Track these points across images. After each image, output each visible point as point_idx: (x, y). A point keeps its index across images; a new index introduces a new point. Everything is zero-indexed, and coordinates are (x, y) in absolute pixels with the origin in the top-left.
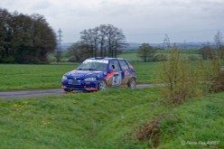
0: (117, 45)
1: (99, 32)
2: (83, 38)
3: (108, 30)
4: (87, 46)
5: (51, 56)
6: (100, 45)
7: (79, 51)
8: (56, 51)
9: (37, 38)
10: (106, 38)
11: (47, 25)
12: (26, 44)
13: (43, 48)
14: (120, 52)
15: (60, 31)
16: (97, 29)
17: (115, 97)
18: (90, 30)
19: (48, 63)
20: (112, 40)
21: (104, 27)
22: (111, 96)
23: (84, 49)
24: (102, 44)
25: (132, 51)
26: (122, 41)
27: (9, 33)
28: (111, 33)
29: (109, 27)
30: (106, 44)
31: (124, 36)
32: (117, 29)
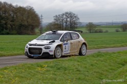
0: (75, 24)
1: (64, 16)
2: (55, 19)
4: (57, 24)
5: (37, 30)
6: (65, 24)
7: (52, 27)
8: (40, 27)
9: (29, 20)
10: (68, 20)
11: (35, 12)
12: (23, 24)
13: (32, 26)
15: (42, 16)
16: (63, 15)
18: (59, 15)
19: (36, 35)
20: (72, 21)
21: (67, 13)
23: (56, 26)
24: (66, 23)
25: (82, 27)
26: (78, 21)
27: (13, 17)
28: (71, 17)
29: (70, 14)
30: (68, 23)
31: (78, 19)
32: (74, 14)
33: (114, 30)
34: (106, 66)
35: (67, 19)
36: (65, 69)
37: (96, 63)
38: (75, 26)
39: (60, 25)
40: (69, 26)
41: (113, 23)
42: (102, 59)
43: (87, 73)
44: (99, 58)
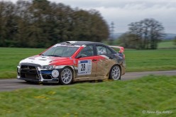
0: (158, 35)
1: (144, 25)
2: (130, 29)
3: (151, 23)
4: (133, 36)
6: (144, 35)
7: (127, 39)
8: (109, 39)
9: (93, 29)
10: (149, 29)
11: (101, 18)
12: (85, 34)
14: (160, 41)
15: (112, 24)
16: (142, 22)
17: (151, 85)
18: (136, 23)
20: (154, 31)
21: (147, 20)
22: (148, 83)
23: (132, 38)
24: (146, 34)
25: (169, 40)
27: (71, 25)
28: (153, 26)
29: (151, 21)
30: (149, 34)
31: (163, 28)
32: (157, 22)
35: (147, 28)
38: (159, 38)
39: (137, 36)
40: (150, 38)
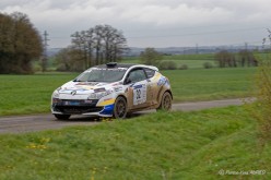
0: (117, 50)
1: (94, 35)
2: (74, 41)
3: (105, 32)
4: (80, 52)
5: (35, 65)
6: (95, 51)
7: (69, 58)
8: (42, 58)
9: (19, 43)
10: (103, 42)
11: (30, 26)
12: (5, 50)
13: (26, 55)
14: (120, 59)
16: (92, 31)
18: (83, 32)
19: (32, 73)
20: (110, 44)
21: (99, 28)
23: (76, 56)
24: (98, 49)
26: (122, 45)
28: (108, 36)
29: (106, 29)
30: (102, 49)
31: (124, 40)
32: (115, 31)
33: (200, 64)
34: (175, 141)
35: (99, 40)
36: (88, 146)
37: (155, 134)
38: (117, 55)
39: (85, 52)
40: (104, 55)
41: (197, 50)
42: (168, 125)
43: (134, 156)
44: (161, 123)
